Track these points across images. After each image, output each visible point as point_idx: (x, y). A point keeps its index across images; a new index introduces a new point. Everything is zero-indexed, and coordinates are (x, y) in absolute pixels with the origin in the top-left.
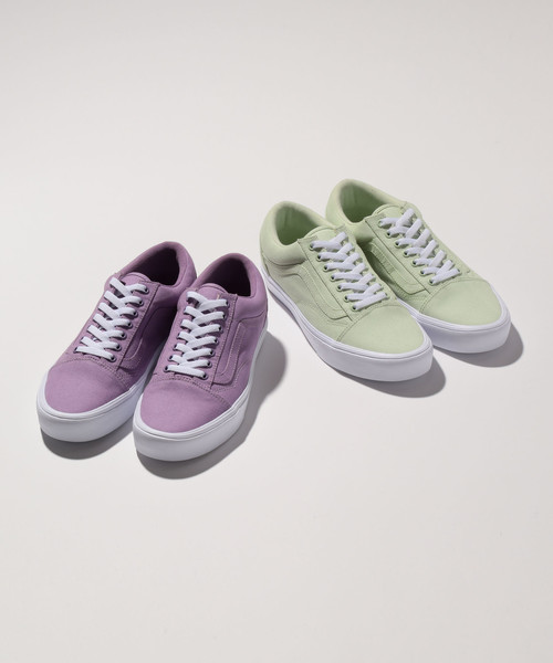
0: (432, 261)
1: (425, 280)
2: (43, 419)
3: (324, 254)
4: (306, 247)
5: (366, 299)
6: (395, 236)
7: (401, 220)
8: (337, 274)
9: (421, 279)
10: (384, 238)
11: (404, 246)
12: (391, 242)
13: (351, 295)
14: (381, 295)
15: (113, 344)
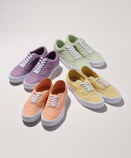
0: (88, 50)
1: (88, 53)
2: (10, 78)
3: (68, 49)
4: (64, 48)
5: (77, 57)
6: (81, 45)
7: (81, 42)
8: (71, 53)
9: (87, 53)
10: (79, 46)
11: (83, 47)
12: (80, 46)
13: (74, 57)
14: (80, 57)
15: (25, 65)
